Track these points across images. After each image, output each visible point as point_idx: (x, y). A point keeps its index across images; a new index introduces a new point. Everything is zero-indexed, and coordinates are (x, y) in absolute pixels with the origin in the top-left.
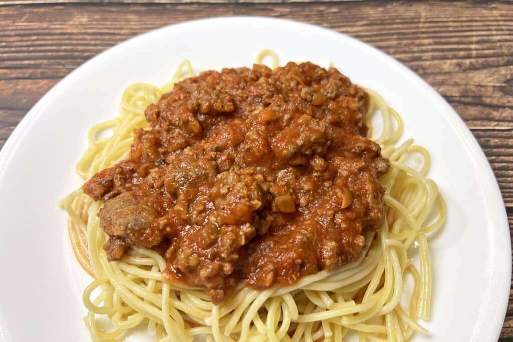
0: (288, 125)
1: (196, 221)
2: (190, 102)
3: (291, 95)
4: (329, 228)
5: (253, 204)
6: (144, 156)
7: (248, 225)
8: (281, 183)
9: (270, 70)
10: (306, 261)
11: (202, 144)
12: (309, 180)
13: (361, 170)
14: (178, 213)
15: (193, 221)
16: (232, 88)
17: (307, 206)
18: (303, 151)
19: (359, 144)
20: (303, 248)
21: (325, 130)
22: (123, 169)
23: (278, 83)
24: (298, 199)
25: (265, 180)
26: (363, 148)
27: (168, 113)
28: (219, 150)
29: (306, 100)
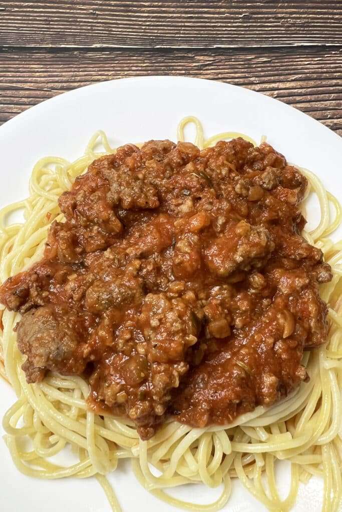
0: (222, 231)
1: (122, 350)
2: (109, 195)
3: (223, 187)
4: (268, 358)
5: (188, 340)
6: (60, 257)
7: (182, 364)
8: (214, 302)
9: (198, 151)
10: (244, 400)
11: (123, 246)
12: (246, 297)
13: (305, 287)
14: (103, 339)
15: (119, 349)
16: (157, 177)
17: (243, 328)
18: (242, 268)
19: (300, 251)
20: (241, 387)
21: (267, 244)
22: (38, 275)
23: (208, 170)
24: (233, 320)
25: (197, 298)
26: (304, 256)
27: (85, 208)
28: (143, 256)
29: (240, 195)
